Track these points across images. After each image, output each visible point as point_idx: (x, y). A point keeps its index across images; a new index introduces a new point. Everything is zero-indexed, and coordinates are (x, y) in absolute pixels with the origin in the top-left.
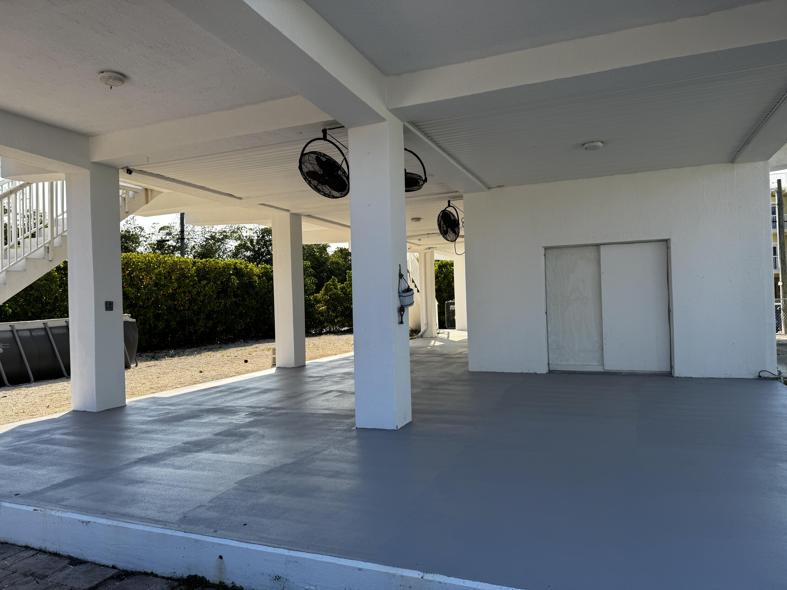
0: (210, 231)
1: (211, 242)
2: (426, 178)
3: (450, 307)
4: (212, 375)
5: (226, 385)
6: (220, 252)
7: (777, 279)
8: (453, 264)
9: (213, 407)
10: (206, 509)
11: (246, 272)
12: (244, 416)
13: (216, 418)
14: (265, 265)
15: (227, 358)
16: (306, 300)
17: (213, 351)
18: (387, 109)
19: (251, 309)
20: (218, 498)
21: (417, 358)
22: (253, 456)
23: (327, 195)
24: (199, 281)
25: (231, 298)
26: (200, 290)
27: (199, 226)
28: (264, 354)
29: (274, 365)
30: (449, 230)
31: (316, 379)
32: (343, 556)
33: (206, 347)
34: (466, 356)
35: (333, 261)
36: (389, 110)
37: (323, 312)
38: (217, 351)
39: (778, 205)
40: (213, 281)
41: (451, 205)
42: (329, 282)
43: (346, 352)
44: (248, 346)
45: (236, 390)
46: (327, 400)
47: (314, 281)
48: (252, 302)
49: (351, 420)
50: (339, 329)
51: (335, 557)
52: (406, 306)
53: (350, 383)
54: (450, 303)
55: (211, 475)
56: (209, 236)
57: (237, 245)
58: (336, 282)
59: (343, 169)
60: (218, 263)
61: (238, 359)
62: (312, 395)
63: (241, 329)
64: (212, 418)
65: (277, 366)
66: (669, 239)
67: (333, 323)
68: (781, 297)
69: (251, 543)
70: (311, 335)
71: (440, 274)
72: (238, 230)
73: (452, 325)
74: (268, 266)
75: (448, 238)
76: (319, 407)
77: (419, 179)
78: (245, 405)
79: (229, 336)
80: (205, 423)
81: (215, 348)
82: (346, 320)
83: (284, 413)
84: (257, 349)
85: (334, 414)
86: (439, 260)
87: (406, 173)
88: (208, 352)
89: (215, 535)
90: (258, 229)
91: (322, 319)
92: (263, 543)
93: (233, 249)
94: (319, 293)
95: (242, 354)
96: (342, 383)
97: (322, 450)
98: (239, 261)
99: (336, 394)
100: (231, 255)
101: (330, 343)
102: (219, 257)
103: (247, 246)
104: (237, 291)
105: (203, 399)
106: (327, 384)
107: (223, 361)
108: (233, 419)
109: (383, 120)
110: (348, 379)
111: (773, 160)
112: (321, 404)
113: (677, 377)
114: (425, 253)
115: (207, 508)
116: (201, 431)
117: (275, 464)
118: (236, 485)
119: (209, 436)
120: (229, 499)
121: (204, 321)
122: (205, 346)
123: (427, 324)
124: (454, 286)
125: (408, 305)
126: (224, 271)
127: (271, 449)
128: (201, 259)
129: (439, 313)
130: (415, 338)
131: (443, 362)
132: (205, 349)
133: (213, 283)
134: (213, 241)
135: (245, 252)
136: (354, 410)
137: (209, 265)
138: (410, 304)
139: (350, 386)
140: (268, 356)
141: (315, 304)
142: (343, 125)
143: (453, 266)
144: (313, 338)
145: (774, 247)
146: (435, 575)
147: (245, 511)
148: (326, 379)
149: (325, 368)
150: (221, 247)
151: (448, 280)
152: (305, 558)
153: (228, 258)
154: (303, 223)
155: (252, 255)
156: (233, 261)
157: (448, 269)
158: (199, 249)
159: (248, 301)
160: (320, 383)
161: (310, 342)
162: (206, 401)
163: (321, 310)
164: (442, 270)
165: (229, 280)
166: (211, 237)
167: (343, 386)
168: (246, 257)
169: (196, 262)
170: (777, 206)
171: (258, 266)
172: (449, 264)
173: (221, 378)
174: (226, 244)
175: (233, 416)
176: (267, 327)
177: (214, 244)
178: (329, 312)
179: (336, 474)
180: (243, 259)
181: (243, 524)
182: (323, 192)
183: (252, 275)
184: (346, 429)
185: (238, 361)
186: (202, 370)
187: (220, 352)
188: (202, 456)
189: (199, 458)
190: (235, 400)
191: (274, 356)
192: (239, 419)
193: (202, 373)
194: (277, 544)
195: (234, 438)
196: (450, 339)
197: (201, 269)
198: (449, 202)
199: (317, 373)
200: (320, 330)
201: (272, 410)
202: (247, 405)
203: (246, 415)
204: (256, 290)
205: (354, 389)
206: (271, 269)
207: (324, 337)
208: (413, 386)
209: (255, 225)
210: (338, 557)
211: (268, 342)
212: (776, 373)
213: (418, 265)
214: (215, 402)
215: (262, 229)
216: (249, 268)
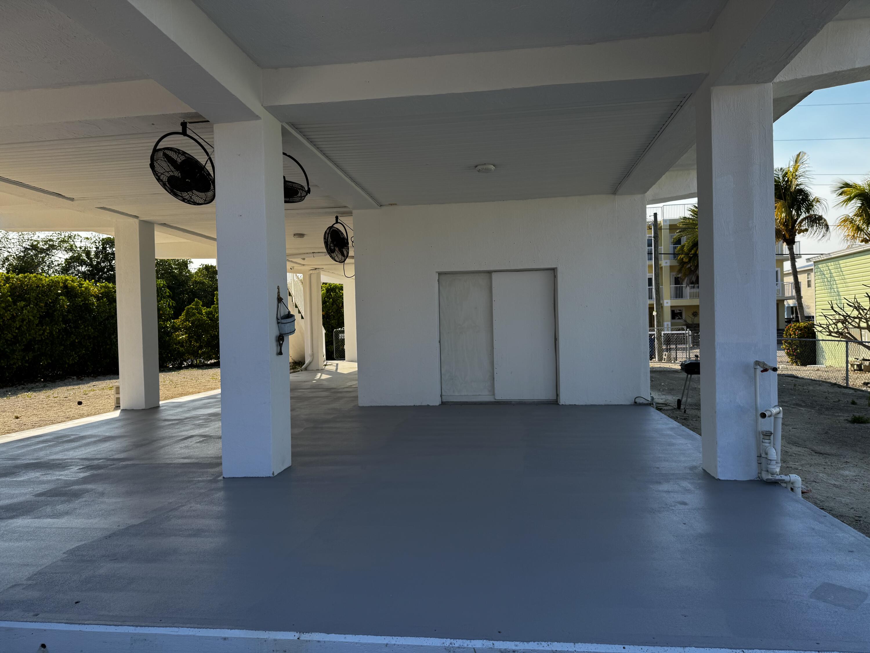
0: (30, 239)
1: (32, 253)
2: (309, 189)
3: (339, 335)
4: (32, 421)
5: (53, 434)
6: (44, 266)
7: (651, 309)
8: (343, 287)
9: (33, 461)
10: (23, 589)
11: (80, 292)
12: (77, 471)
13: (38, 474)
14: (107, 284)
15: (53, 399)
16: (160, 328)
17: (35, 391)
18: (262, 105)
19: (86, 338)
20: (40, 573)
21: (299, 394)
22: (89, 519)
23: (186, 201)
24: (15, 302)
25: (59, 324)
26: (16, 314)
27: (15, 233)
28: (104, 394)
29: (117, 407)
30: (337, 249)
31: (174, 422)
32: (204, 626)
33: (24, 386)
34: (356, 390)
35: (196, 280)
36: (264, 107)
37: (183, 342)
38: (40, 391)
39: (654, 237)
40: (34, 302)
41: (339, 221)
42: (191, 306)
43: (212, 389)
44: (84, 384)
45: (66, 439)
46: (187, 447)
47: (171, 304)
48: (88, 329)
49: (217, 469)
50: (204, 362)
51: (195, 628)
52: (286, 334)
53: (217, 426)
54: (339, 331)
55: (30, 546)
56: (29, 245)
57: (68, 258)
58: (200, 306)
59: (208, 171)
60: (41, 280)
61: (68, 401)
62: (167, 442)
63: (73, 362)
64: (33, 475)
65: (121, 408)
66: (556, 268)
67: (196, 355)
68: (655, 327)
69: (85, 624)
70: (168, 369)
71: (327, 298)
72: (70, 239)
73: (341, 356)
74: (111, 285)
75: (336, 258)
76: (176, 456)
77: (299, 189)
78: (78, 457)
79: (57, 372)
80: (23, 481)
81: (37, 387)
82: (213, 351)
83: (130, 464)
84: (95, 387)
85: (196, 463)
86: (327, 283)
87: (285, 182)
88: (27, 392)
89: (35, 620)
90: (97, 238)
91: (182, 350)
92: (101, 622)
93: (63, 263)
94: (178, 318)
95: (75, 394)
96: (207, 426)
97: (180, 506)
98: (70, 278)
99: (198, 439)
100: (59, 270)
101: (192, 379)
102: (42, 272)
103: (82, 260)
104: (67, 316)
105: (20, 452)
106: (187, 428)
107: (48, 403)
108: (61, 475)
109: (257, 118)
110: (214, 422)
111: (650, 193)
112: (179, 452)
113: (563, 405)
114: (311, 274)
115: (24, 587)
116: (17, 492)
117: (119, 526)
118: (66, 555)
119: (27, 497)
120: (55, 573)
121: (21, 353)
122: (23, 384)
123: (313, 355)
124: (343, 312)
125: (288, 333)
126: (50, 290)
127: (113, 509)
128: (18, 275)
129: (326, 342)
130: (299, 371)
131: (330, 398)
132: (23, 388)
133: (34, 305)
134: (34, 251)
135: (79, 266)
136: (221, 458)
137: (28, 282)
138: (290, 333)
139: (217, 430)
140: (110, 397)
141: (173, 333)
142: (208, 119)
143: (342, 290)
144: (170, 373)
145: (649, 279)
146: (313, 634)
147: (77, 586)
148: (186, 422)
149: (186, 409)
150: (46, 259)
151: (337, 305)
152: (156, 634)
153: (56, 273)
154: (156, 233)
155: (88, 270)
156: (62, 278)
157: (337, 293)
158: (15, 261)
159: (82, 328)
160: (179, 427)
161: (165, 378)
162: (24, 454)
163: (181, 339)
164: (330, 294)
165: (56, 301)
166: (31, 246)
167: (207, 429)
168: (81, 273)
169: (10, 278)
170: (653, 239)
171: (96, 284)
172: (337, 288)
173: (45, 425)
174: (53, 255)
175: (61, 471)
176: (108, 360)
177: (36, 255)
178: (191, 342)
179: (198, 533)
180: (76, 275)
181: (74, 602)
182: (182, 197)
183: (89, 295)
184: (211, 480)
185: (69, 402)
186: (19, 415)
187: (44, 392)
188: (17, 523)
189: (13, 526)
190: (64, 451)
191: (117, 396)
192: (69, 475)
193: (19, 420)
194: (119, 622)
195: (63, 498)
196: (338, 371)
197: (16, 287)
198: (337, 218)
199: (175, 415)
200: (179, 363)
201: (115, 462)
202: (81, 457)
203: (80, 469)
204: (93, 315)
205: (221, 432)
206: (114, 289)
207: (182, 372)
208: (293, 426)
209: (94, 233)
210: (198, 628)
211: (110, 379)
212: (650, 399)
213: (302, 288)
214: (36, 455)
215: (103, 239)
216: (84, 287)
